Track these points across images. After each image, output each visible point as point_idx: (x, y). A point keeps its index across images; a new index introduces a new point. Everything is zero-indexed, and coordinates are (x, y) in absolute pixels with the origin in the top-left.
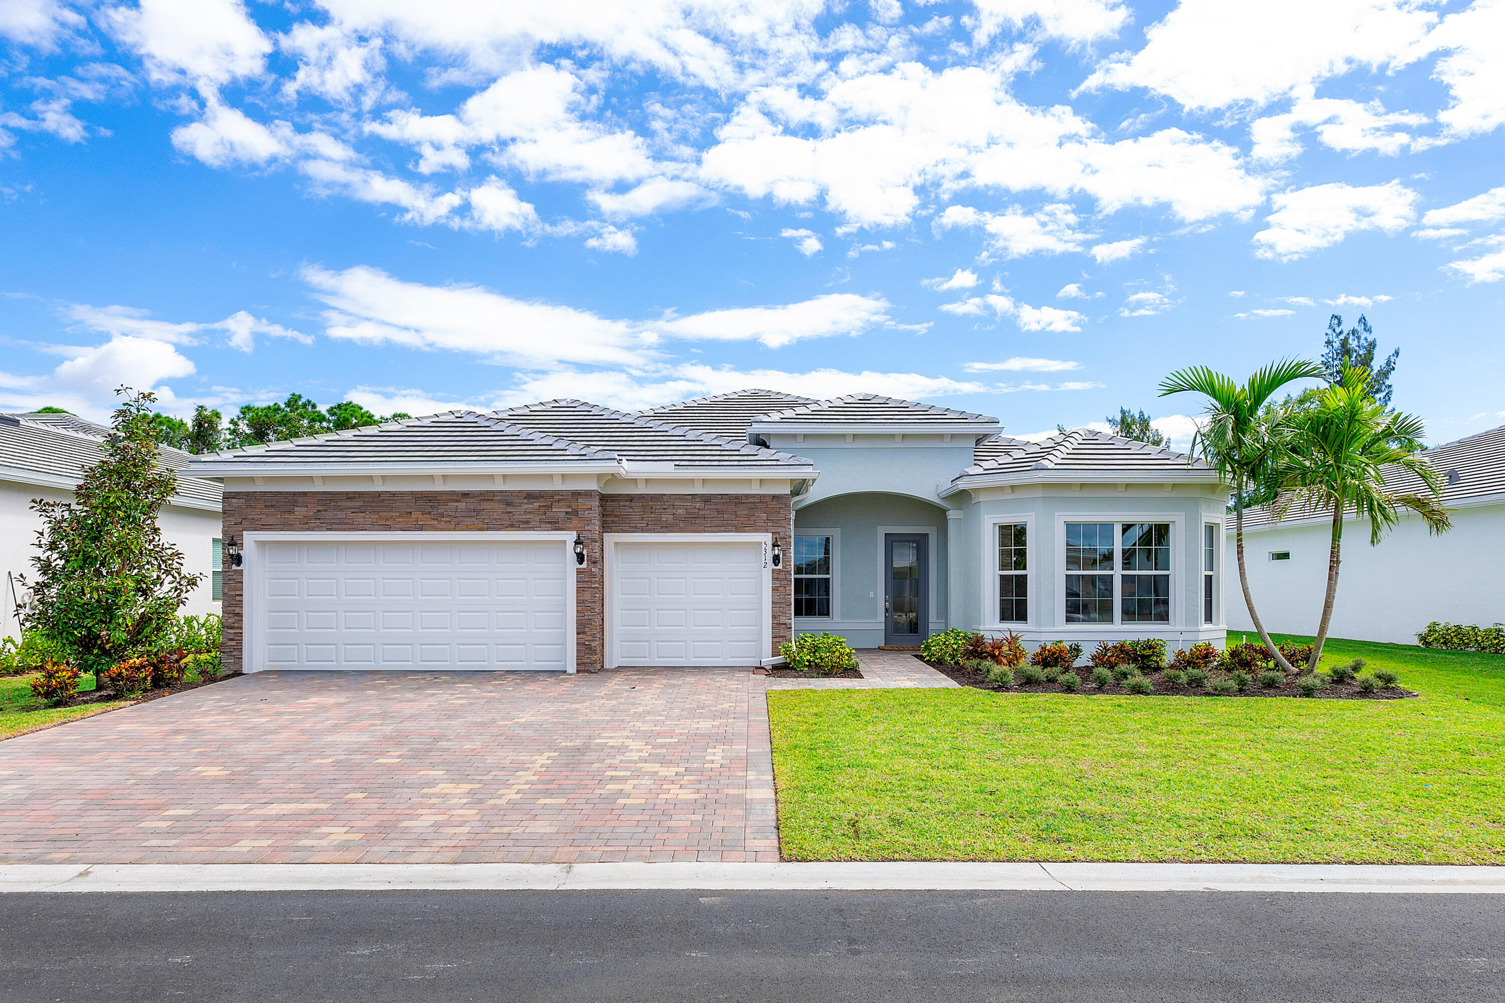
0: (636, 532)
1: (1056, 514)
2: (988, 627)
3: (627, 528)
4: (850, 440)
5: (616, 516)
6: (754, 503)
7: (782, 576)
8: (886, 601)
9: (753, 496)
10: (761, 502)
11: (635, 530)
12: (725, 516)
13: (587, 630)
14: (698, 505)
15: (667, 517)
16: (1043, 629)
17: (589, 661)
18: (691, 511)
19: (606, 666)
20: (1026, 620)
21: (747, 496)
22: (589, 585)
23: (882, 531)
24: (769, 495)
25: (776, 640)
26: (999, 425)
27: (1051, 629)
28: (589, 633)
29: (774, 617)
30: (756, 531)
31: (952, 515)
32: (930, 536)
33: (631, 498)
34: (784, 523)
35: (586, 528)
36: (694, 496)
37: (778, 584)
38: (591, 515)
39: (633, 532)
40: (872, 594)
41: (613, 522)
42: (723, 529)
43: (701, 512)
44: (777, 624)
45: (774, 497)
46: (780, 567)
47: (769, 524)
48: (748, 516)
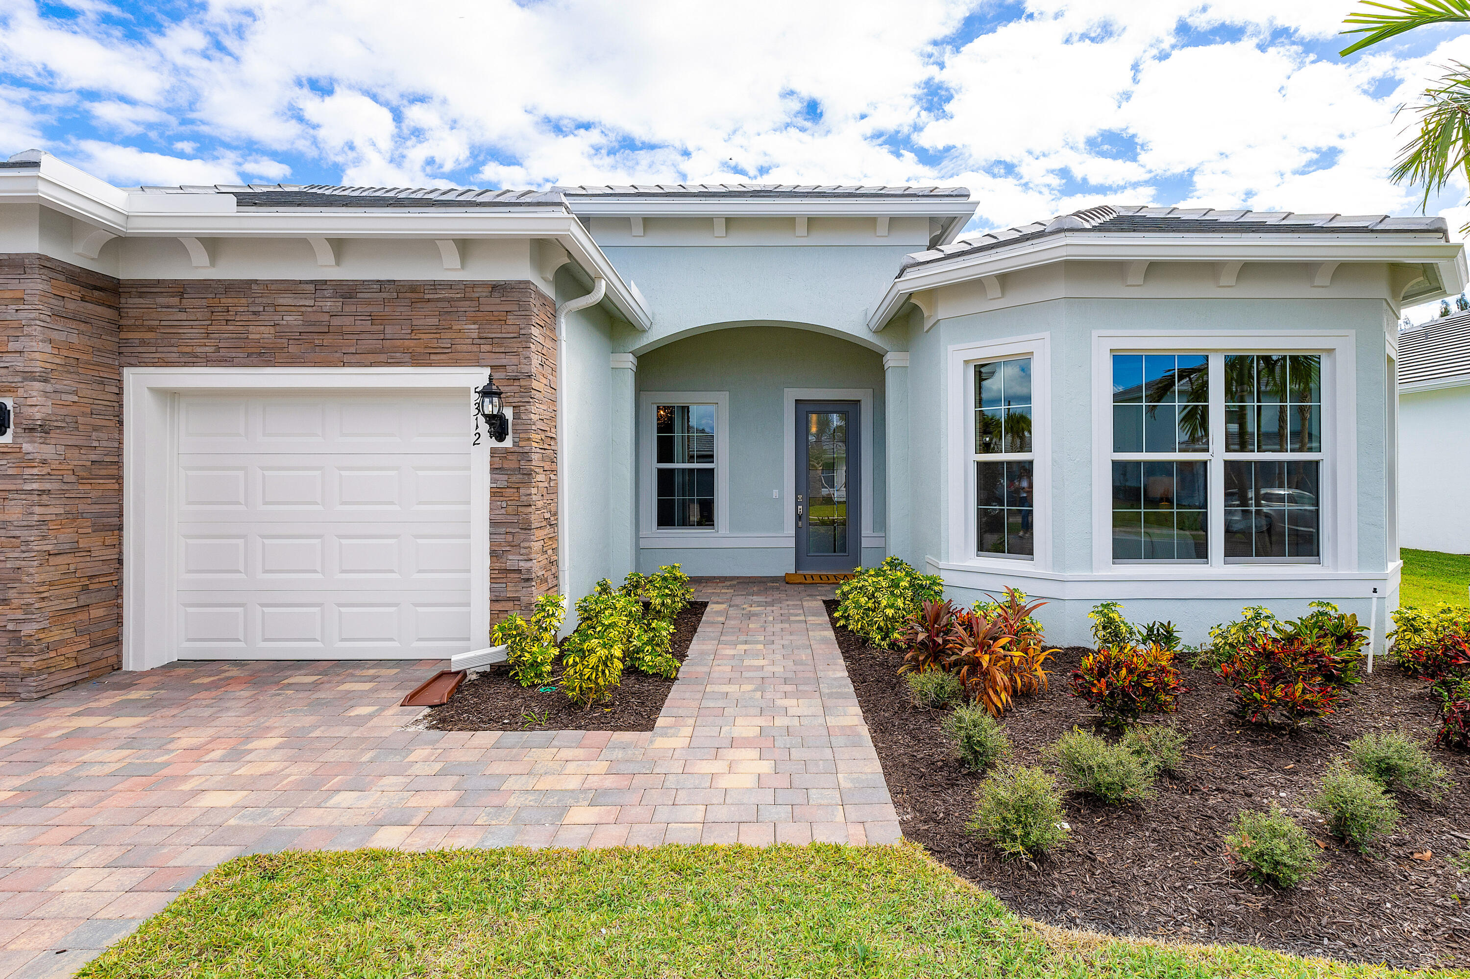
0: (193, 364)
1: (1095, 333)
2: (954, 563)
3: (174, 357)
4: (720, 228)
5: (151, 329)
6: (449, 300)
7: (511, 464)
8: (797, 504)
9: (450, 285)
10: (464, 299)
11: (191, 360)
12: (389, 330)
13: (12, 594)
14: (328, 305)
15: (262, 333)
16: (1068, 575)
17: (13, 670)
18: (313, 318)
19: (130, 664)
20: (1031, 553)
21: (435, 285)
22: (18, 485)
23: (791, 395)
24: (483, 284)
25: (499, 606)
26: (971, 199)
27: (1085, 574)
28: (16, 602)
29: (494, 554)
30: (456, 362)
31: (892, 360)
32: (863, 403)
33: (181, 289)
34: (514, 346)
35: (12, 346)
36: (320, 285)
37: (503, 478)
38: (21, 315)
39: (186, 364)
40: (775, 493)
41: (143, 343)
42: (383, 358)
43: (336, 321)
44: (501, 571)
45: (497, 288)
46: (508, 443)
47: (485, 348)
48: (438, 329)
